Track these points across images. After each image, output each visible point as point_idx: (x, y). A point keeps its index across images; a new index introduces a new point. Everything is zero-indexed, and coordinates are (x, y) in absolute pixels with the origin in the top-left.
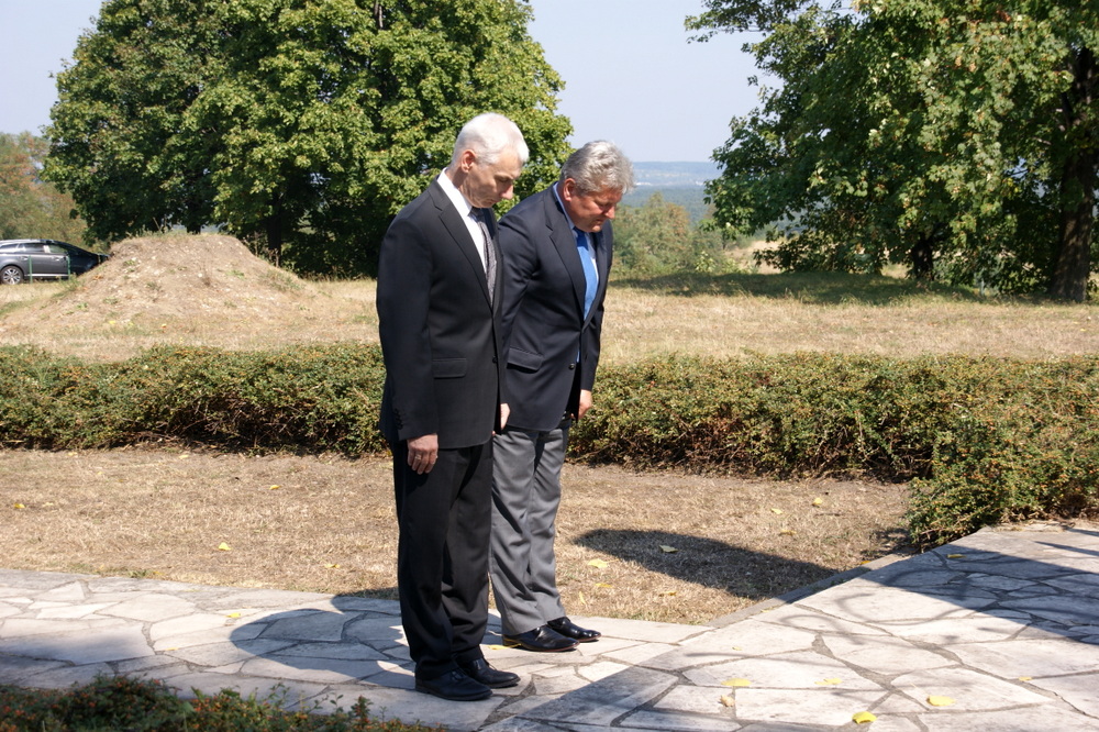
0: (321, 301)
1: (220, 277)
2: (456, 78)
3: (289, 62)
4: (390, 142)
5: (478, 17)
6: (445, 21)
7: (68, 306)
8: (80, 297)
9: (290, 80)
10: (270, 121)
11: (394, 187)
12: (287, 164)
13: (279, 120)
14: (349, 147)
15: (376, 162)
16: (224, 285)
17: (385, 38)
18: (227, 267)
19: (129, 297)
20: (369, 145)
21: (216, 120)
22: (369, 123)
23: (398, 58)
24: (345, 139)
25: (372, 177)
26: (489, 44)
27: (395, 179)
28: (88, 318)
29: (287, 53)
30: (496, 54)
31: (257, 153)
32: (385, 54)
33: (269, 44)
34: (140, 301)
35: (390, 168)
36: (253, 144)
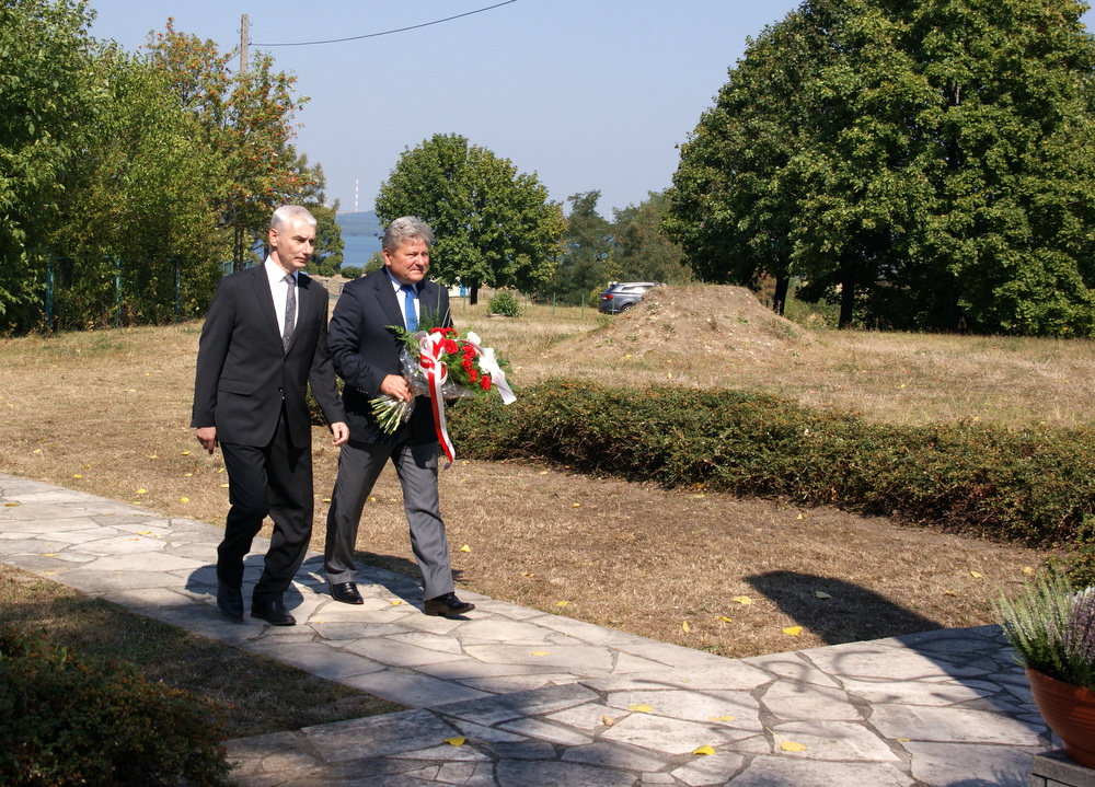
0: (817, 349)
1: (726, 323)
2: (1022, 149)
3: (863, 135)
4: (951, 207)
5: (1050, 93)
6: (1015, 97)
7: (598, 340)
8: (610, 333)
9: (861, 151)
10: (842, 187)
11: (954, 248)
12: (854, 225)
13: (851, 187)
14: (911, 212)
15: (936, 225)
16: (728, 330)
17: (955, 113)
18: (734, 314)
19: (647, 336)
20: (931, 210)
21: (793, 183)
22: (933, 190)
23: (965, 131)
24: (909, 203)
25: (931, 239)
26: (1060, 119)
27: (953, 241)
28: (611, 351)
29: (862, 126)
30: (1066, 128)
31: (827, 216)
32: (954, 128)
33: (848, 119)
34: (655, 339)
35: (948, 230)
36: (825, 207)
